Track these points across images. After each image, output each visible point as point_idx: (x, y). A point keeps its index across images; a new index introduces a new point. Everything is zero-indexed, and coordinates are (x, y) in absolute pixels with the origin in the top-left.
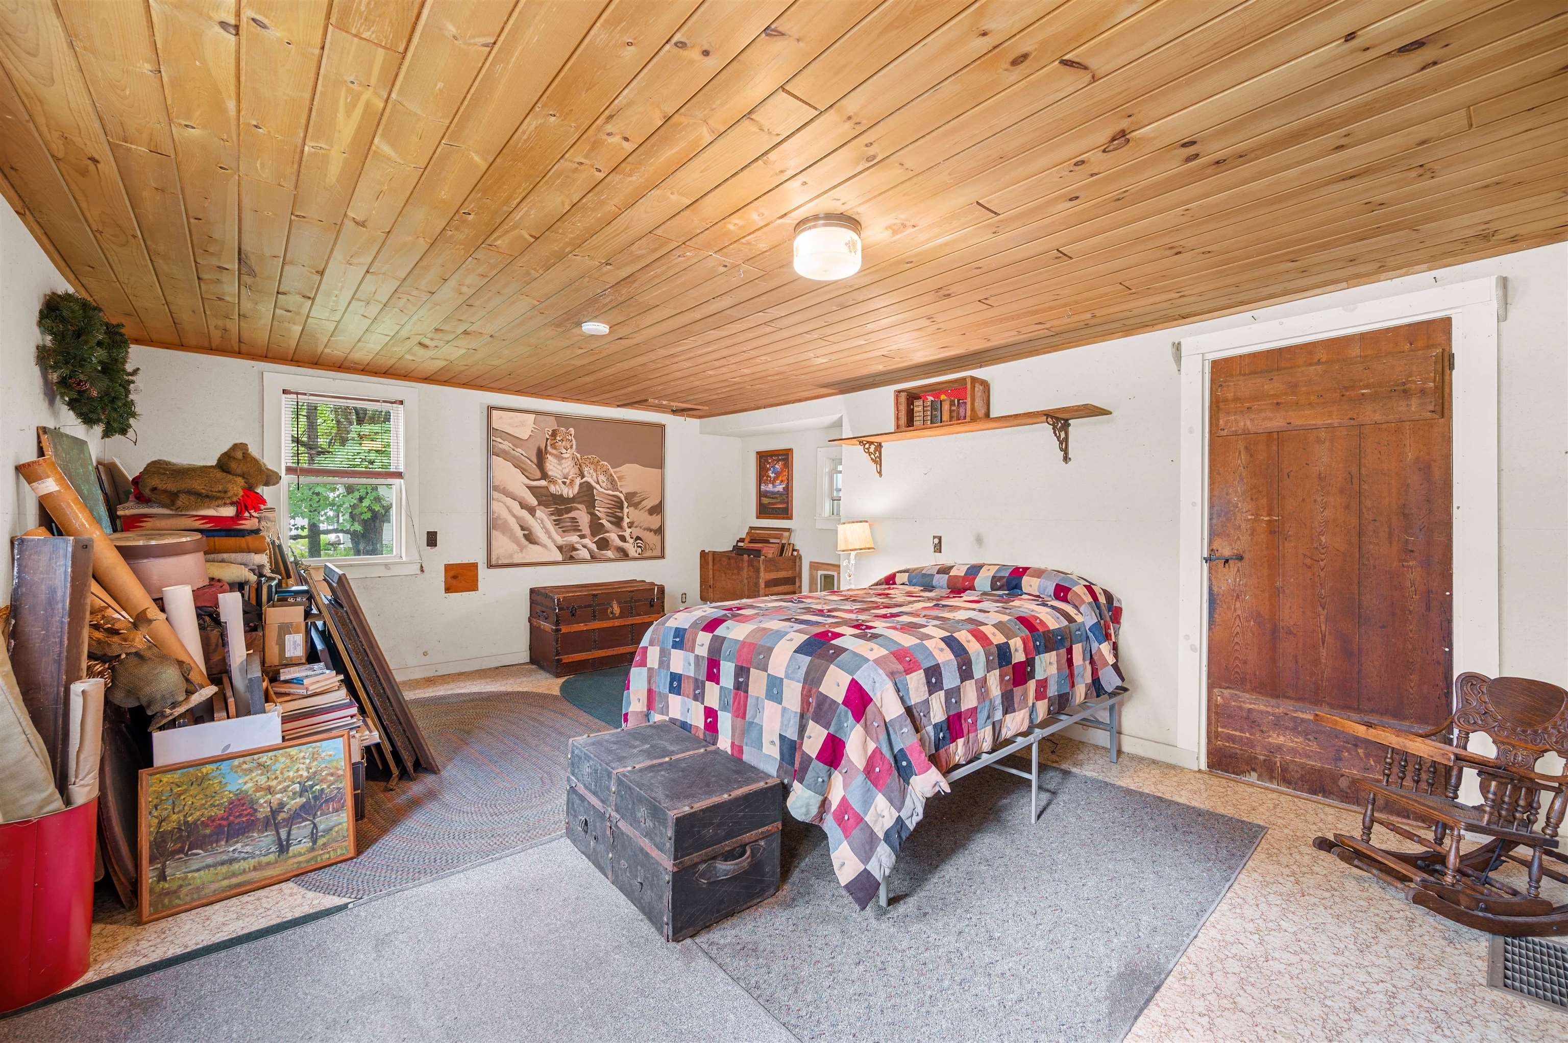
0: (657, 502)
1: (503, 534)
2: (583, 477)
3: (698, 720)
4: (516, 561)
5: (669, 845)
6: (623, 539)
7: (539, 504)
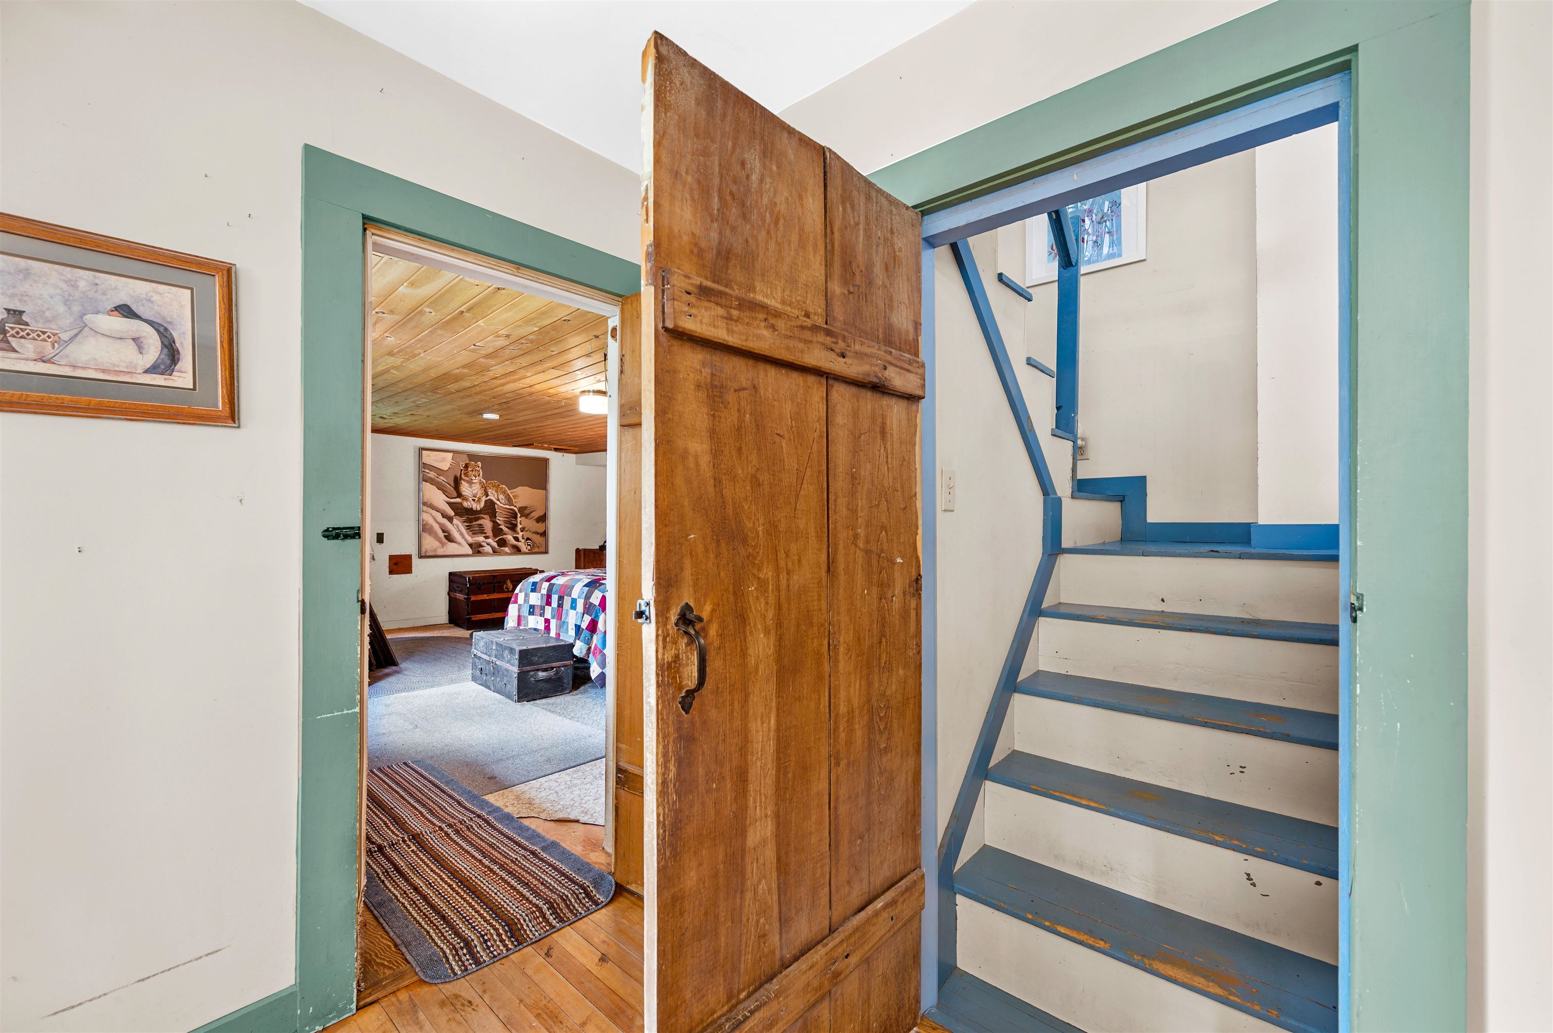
0: (542, 513)
1: (430, 535)
2: (487, 495)
3: (541, 626)
4: (438, 554)
5: (517, 662)
6: (517, 539)
7: (456, 515)
